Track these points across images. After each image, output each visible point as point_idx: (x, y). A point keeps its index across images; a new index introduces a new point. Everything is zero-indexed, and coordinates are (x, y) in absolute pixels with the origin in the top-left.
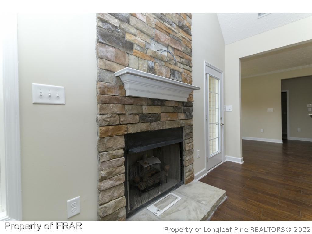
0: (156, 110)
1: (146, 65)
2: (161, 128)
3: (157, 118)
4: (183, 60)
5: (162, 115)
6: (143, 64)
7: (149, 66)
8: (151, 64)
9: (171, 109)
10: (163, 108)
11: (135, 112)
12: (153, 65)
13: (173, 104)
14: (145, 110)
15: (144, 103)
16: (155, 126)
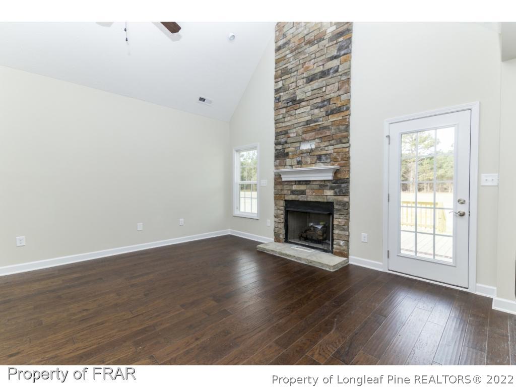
0: (302, 187)
1: (295, 161)
2: (305, 200)
3: (303, 192)
4: (332, 142)
5: (307, 191)
6: (294, 161)
7: (297, 161)
8: (299, 159)
9: (316, 187)
10: (308, 186)
11: (289, 188)
12: (300, 159)
13: (318, 183)
14: (295, 187)
15: (293, 184)
16: (301, 198)
